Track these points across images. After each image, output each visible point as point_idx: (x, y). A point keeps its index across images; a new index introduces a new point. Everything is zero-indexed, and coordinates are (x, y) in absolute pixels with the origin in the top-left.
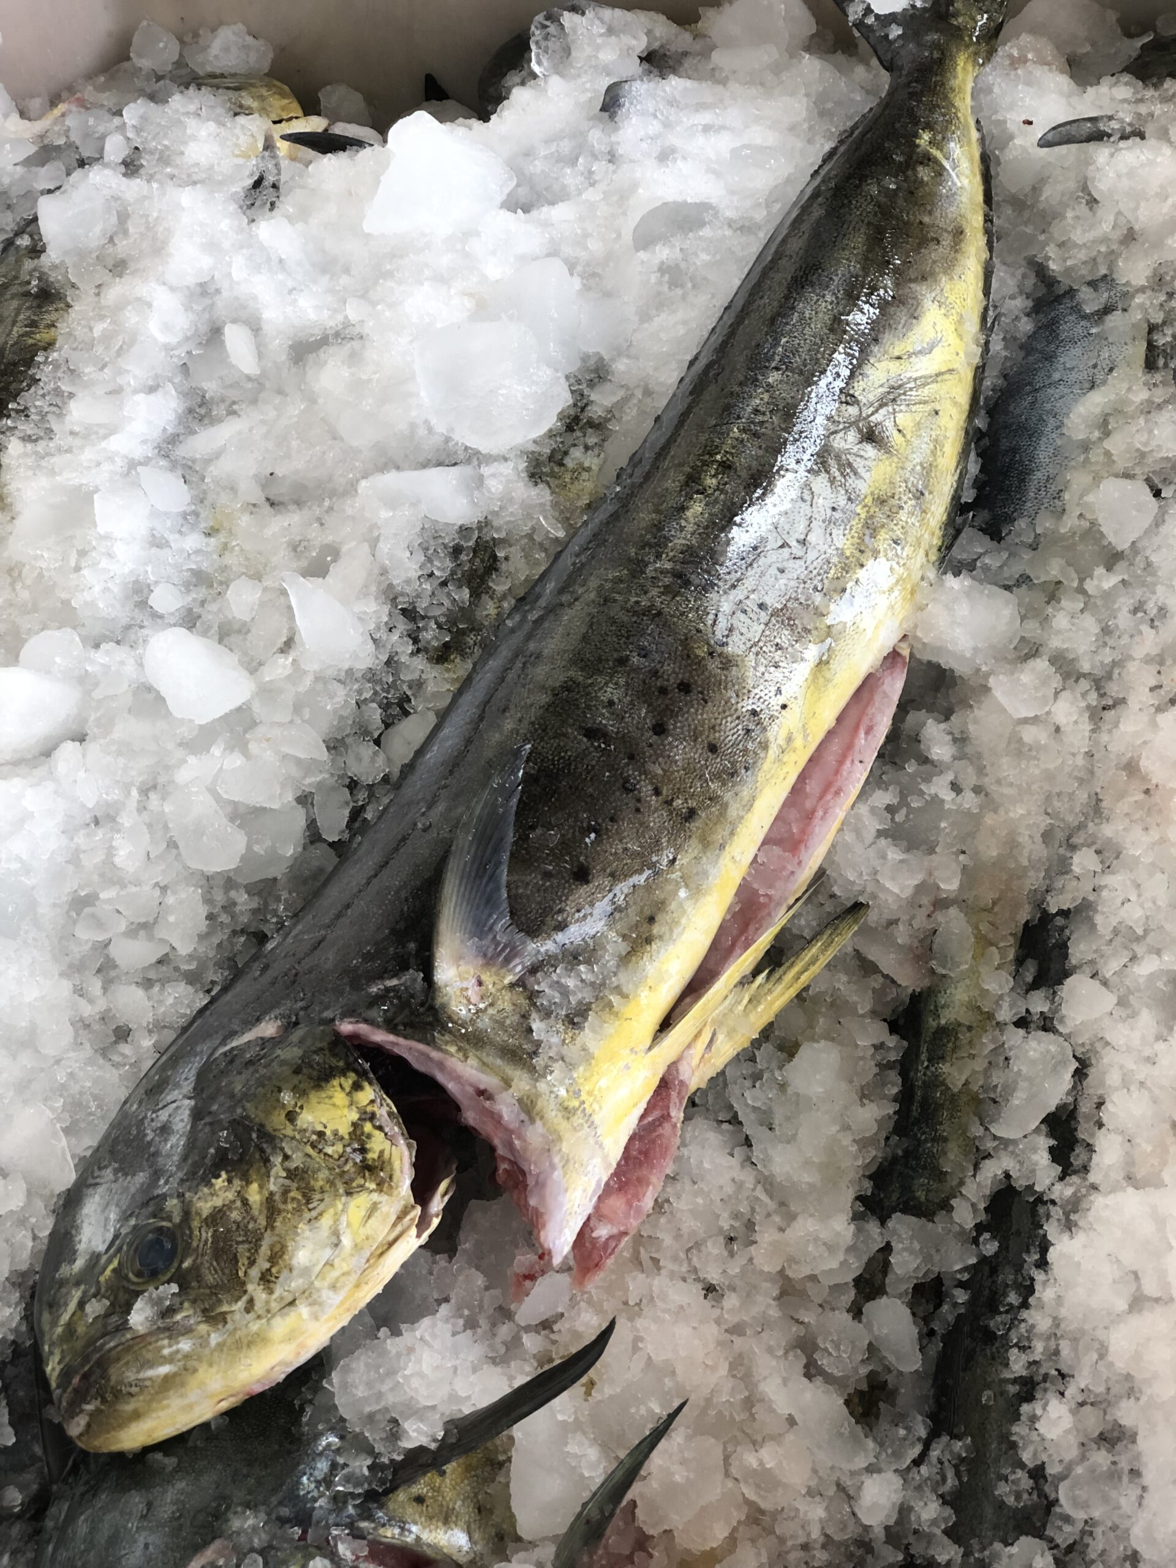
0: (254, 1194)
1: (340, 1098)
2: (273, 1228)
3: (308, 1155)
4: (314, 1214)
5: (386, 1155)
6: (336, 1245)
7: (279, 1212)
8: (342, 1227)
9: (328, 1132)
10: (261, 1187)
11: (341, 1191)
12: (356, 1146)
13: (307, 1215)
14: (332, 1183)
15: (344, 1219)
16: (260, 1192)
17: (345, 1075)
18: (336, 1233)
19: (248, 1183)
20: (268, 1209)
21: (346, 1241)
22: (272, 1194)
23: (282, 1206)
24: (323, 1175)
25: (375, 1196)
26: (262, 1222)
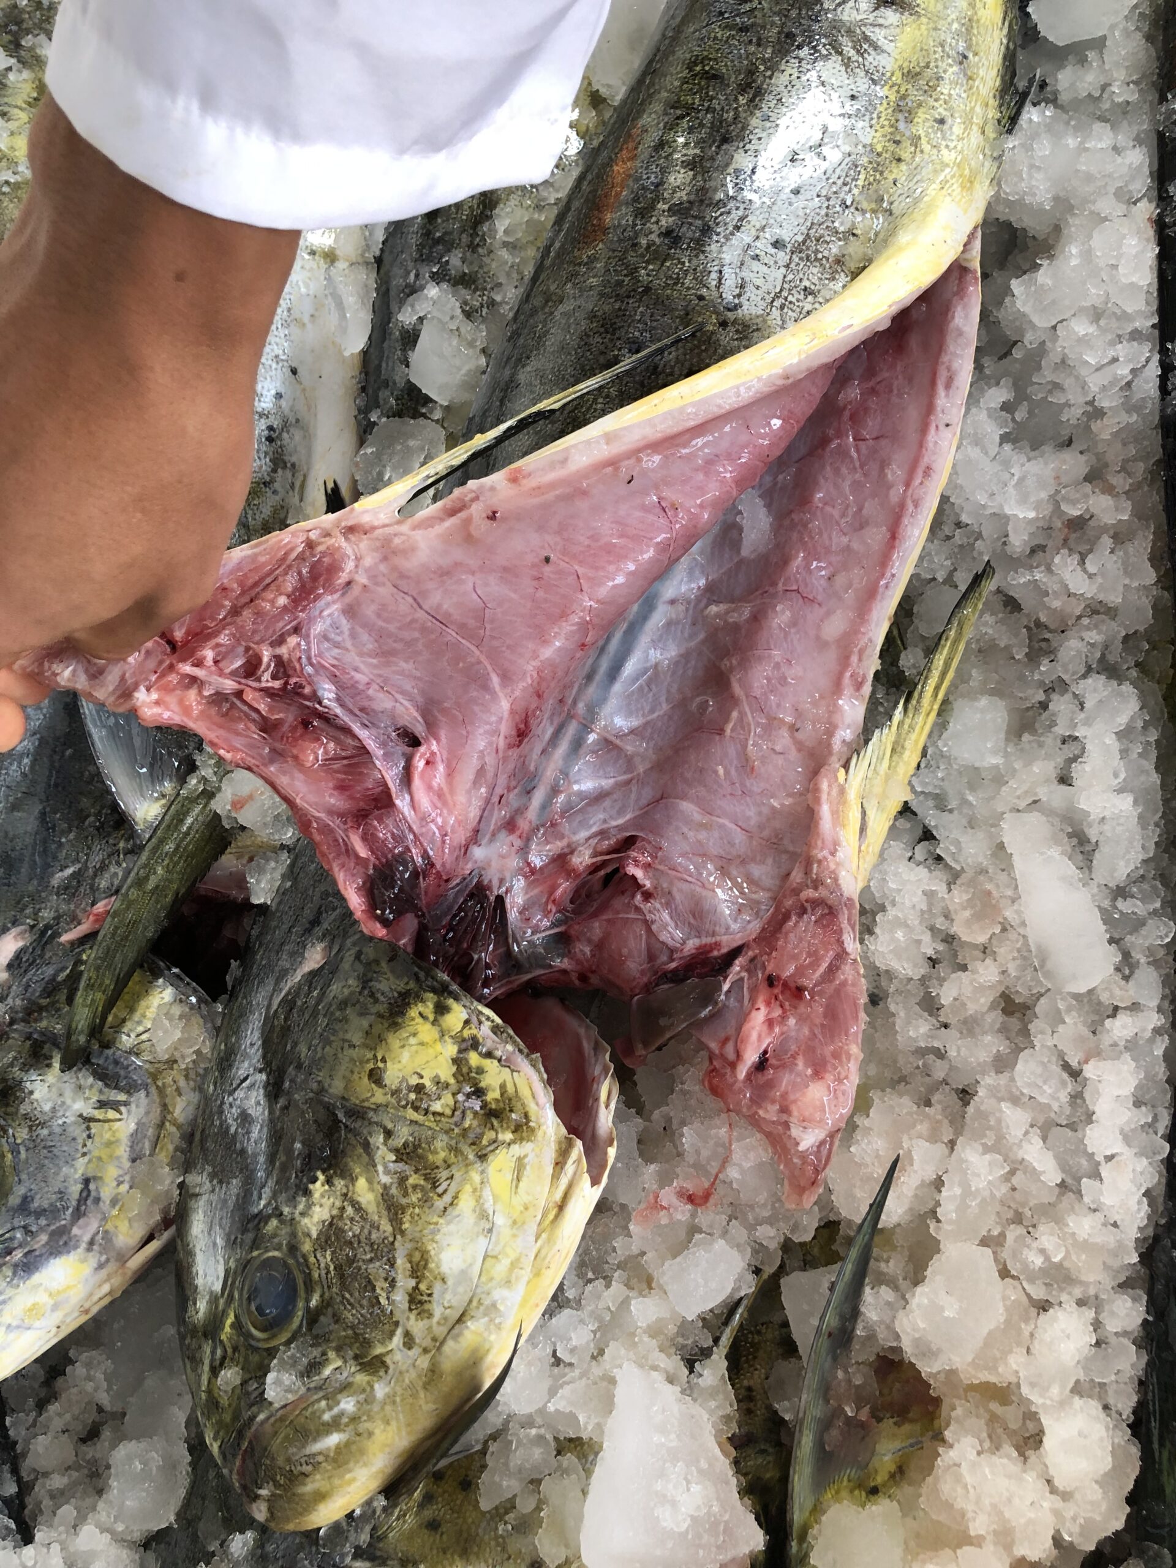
0: (365, 1192)
1: (426, 1031)
2: (403, 1233)
3: (413, 1122)
4: (447, 1198)
5: (510, 1089)
6: (490, 1231)
7: (403, 1209)
8: (489, 1205)
9: (427, 1082)
10: (370, 1181)
11: (471, 1157)
12: (468, 1089)
13: (440, 1204)
14: (456, 1150)
15: (487, 1193)
16: (372, 1190)
17: (422, 1001)
18: (483, 1215)
19: (353, 1180)
20: (389, 1209)
21: (500, 1220)
22: (386, 1187)
23: (404, 1201)
24: (441, 1143)
25: (516, 1150)
26: (386, 1227)
